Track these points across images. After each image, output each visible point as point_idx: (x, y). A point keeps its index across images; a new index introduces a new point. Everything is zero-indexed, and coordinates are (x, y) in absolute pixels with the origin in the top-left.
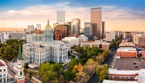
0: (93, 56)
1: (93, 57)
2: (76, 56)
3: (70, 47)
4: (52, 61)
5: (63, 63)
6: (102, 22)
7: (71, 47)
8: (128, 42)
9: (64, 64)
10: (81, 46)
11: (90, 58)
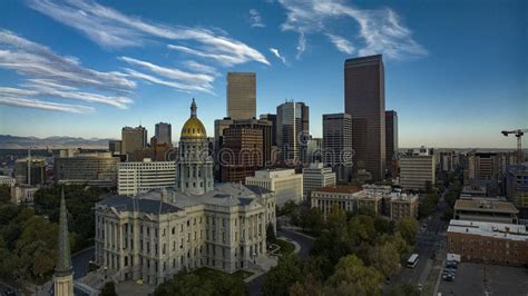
0: (358, 245)
1: (358, 248)
2: (294, 243)
3: (273, 209)
4: (211, 263)
5: (250, 274)
6: (387, 112)
7: (277, 208)
8: (487, 195)
9: (252, 277)
10: (314, 204)
11: (347, 252)
